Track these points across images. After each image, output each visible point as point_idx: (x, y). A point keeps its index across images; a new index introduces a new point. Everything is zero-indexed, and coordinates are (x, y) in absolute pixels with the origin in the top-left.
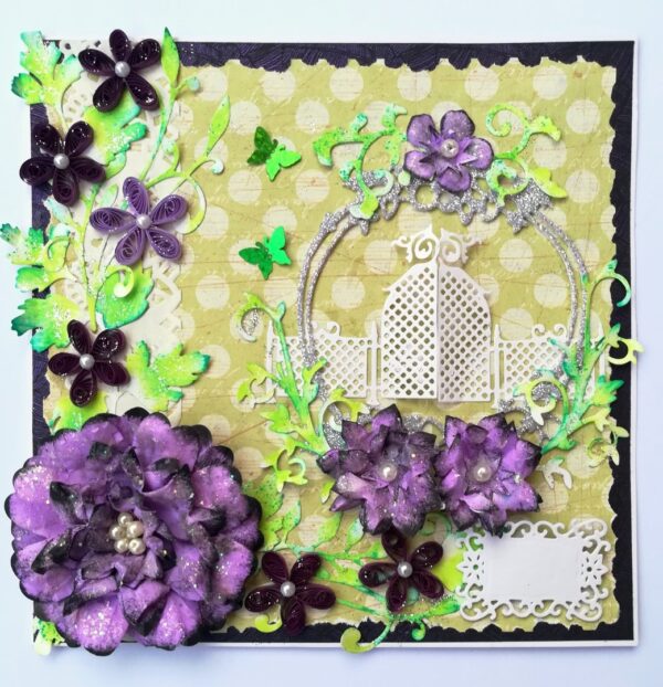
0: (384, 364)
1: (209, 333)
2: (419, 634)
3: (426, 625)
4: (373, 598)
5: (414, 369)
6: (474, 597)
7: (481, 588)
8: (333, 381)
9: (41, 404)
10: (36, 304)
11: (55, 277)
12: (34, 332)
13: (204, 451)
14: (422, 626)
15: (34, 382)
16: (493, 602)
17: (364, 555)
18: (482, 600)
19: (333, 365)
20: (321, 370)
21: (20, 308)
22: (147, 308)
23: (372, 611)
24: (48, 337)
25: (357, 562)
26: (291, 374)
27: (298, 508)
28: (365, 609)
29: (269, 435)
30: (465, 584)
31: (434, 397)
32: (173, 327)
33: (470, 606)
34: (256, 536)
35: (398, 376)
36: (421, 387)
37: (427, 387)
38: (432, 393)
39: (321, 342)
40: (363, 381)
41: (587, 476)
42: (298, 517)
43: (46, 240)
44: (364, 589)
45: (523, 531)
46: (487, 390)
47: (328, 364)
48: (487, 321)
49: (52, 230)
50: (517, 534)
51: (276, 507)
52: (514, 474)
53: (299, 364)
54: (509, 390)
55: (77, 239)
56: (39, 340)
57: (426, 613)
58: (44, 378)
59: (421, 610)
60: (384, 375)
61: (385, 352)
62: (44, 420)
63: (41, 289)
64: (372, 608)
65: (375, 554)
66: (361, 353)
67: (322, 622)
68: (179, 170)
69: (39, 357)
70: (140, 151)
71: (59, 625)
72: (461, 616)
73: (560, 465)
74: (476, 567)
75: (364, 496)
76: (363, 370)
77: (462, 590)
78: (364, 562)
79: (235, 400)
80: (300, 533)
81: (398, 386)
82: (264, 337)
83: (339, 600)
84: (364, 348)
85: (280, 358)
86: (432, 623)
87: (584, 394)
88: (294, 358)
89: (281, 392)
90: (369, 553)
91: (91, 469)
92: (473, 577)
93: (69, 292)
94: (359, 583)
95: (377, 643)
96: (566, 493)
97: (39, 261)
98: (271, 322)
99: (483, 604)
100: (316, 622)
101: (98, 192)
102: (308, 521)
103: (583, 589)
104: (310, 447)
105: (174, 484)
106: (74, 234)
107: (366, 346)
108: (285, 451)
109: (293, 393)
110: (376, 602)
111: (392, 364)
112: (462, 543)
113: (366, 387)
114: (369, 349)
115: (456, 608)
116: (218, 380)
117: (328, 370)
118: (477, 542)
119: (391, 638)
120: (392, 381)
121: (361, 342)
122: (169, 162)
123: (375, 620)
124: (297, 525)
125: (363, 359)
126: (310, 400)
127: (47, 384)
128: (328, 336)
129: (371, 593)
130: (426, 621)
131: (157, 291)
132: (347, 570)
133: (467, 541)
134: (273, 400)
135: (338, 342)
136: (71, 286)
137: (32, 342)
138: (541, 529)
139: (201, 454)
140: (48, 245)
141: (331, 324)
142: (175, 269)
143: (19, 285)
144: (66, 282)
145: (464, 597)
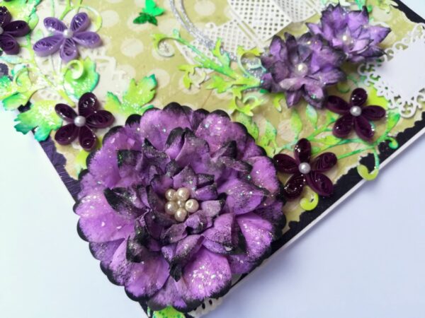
0: (251, 26)
1: (144, 67)
2: (394, 144)
3: (392, 137)
4: (352, 144)
5: (269, 17)
6: (401, 103)
7: (399, 97)
8: (233, 49)
9: (65, 170)
10: (26, 115)
11: (30, 94)
12: (33, 132)
13: (191, 117)
14: (391, 139)
15: (52, 160)
16: (413, 99)
17: (327, 124)
18: (406, 103)
19: (225, 41)
20: (222, 47)
21: (15, 120)
22: (99, 76)
23: (359, 151)
24: (46, 128)
25: (327, 130)
26: (207, 60)
27: (269, 124)
28: (354, 153)
29: (220, 96)
30: (390, 101)
31: (290, 21)
32: (120, 76)
33: (404, 110)
34: (259, 150)
35: (263, 26)
36: (279, 23)
37: (282, 20)
38: (287, 21)
39: (210, 35)
40: (248, 40)
42: (273, 129)
43: (11, 79)
44: (344, 141)
45: (390, 55)
46: (310, 9)
47: (223, 43)
49: (12, 71)
50: (390, 58)
51: (256, 131)
53: (207, 51)
54: (320, 4)
55: (31, 67)
56: (41, 134)
57: (386, 130)
58: (58, 154)
59: (382, 131)
60: (256, 31)
61: (247, 21)
62: (72, 179)
63: (24, 103)
64: (357, 149)
65: (332, 119)
66: (236, 28)
67: (338, 178)
68: (72, 5)
69: (46, 144)
70: (43, 8)
71: (176, 304)
72: (405, 118)
73: (375, 21)
74: (386, 88)
75: (302, 83)
76: (243, 35)
77: (392, 105)
78: (331, 128)
79: (186, 91)
80: (282, 137)
81: (268, 31)
82: (177, 50)
84: (235, 24)
85: (194, 55)
86: (395, 133)
88: (201, 50)
89: (209, 71)
90: (329, 121)
91: (126, 176)
92: (390, 94)
93: (44, 97)
94: (338, 140)
95: (378, 167)
97: (14, 91)
98: (175, 42)
99: (409, 104)
100: (336, 180)
101: (30, 39)
102: (281, 127)
104: (248, 86)
105: (188, 141)
106: (28, 65)
108: (237, 98)
109: (216, 67)
110: (356, 145)
111: (255, 23)
112: (369, 82)
113: (252, 42)
114: (238, 24)
115: (398, 116)
116: (168, 86)
117: (225, 46)
118: (375, 76)
119: (382, 158)
120: (262, 31)
121: (231, 23)
122: (63, 5)
123: (365, 155)
124: (276, 133)
125: (239, 30)
126: (228, 64)
127: (61, 156)
128: (211, 31)
130: (390, 135)
131: (99, 65)
132: (326, 138)
133: (369, 79)
134: (208, 77)
135: (219, 30)
136: (43, 93)
137: (36, 138)
139: (191, 120)
140: (14, 80)
141: (208, 25)
142: (103, 50)
143: (7, 108)
144: (39, 92)
145: (396, 108)
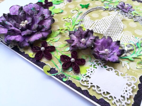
0: (95, 26)
1: (66, 10)
2: (65, 80)
5: (101, 29)
6: (87, 79)
7: (90, 78)
14: (67, 78)
16: (91, 84)
19: (85, 22)
20: (81, 21)
22: (59, 4)
23: (57, 67)
26: (75, 20)
27: (59, 39)
28: (56, 66)
29: (63, 25)
30: (86, 74)
33: (84, 80)
34: (46, 36)
35: (97, 29)
36: (101, 32)
38: (103, 33)
39: (85, 19)
40: (89, 27)
41: (134, 70)
42: (57, 40)
44: (59, 61)
45: (110, 70)
48: (122, 30)
50: (108, 70)
51: (54, 36)
52: (115, 53)
56: (40, 1)
59: (70, 75)
61: (97, 25)
66: (92, 23)
67: (44, 62)
72: (80, 82)
73: (127, 63)
74: (92, 72)
75: (75, 40)
76: (90, 25)
77: (84, 75)
79: (62, 18)
80: (55, 43)
82: (75, 14)
83: (52, 60)
85: (75, 17)
87: (140, 52)
88: (78, 18)
89: (71, 21)
92: (89, 74)
94: (59, 59)
95: (52, 75)
96: (126, 70)
98: (78, 12)
99: (88, 82)
100: (43, 62)
102: (59, 42)
103: (122, 96)
104: (70, 30)
107: (94, 22)
109: (74, 22)
110: (60, 66)
112: (92, 65)
114: (94, 23)
115: (80, 79)
116: (62, 15)
118: (95, 66)
119: (57, 76)
124: (56, 41)
126: (76, 24)
128: (87, 18)
129: (61, 63)
130: (69, 77)
131: (63, 3)
134: (69, 21)
135: (88, 20)
138: (115, 72)
141: (89, 17)
142: (68, 2)
145: (84, 77)
